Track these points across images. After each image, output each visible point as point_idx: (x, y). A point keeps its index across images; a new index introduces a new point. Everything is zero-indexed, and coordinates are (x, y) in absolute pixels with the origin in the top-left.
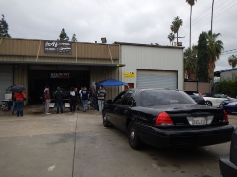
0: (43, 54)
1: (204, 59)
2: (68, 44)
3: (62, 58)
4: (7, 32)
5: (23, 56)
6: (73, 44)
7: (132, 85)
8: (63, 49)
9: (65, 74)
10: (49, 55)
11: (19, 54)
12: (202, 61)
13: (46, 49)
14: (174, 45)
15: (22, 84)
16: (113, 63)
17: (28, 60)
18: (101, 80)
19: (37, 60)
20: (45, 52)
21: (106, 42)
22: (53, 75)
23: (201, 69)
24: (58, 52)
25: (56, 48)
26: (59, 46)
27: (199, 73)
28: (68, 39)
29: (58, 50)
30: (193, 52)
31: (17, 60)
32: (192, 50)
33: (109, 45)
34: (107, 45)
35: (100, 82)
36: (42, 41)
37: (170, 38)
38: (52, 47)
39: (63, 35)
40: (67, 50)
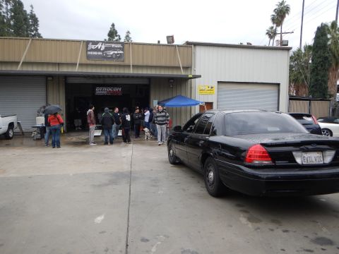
0: (85, 61)
1: (322, 66)
2: (119, 46)
3: (110, 66)
4: (37, 30)
5: (59, 64)
6: (126, 46)
7: (210, 105)
8: (112, 53)
9: (116, 89)
10: (93, 62)
11: (53, 61)
12: (319, 68)
13: (89, 53)
14: (275, 45)
15: (58, 103)
16: (183, 73)
17: (65, 70)
18: (166, 98)
19: (77, 70)
20: (88, 57)
21: (173, 42)
22: (99, 91)
23: (316, 80)
24: (106, 57)
25: (103, 51)
26: (107, 49)
27: (313, 87)
28: (120, 39)
29: (106, 54)
30: (305, 55)
31: (51, 70)
32: (303, 51)
33: (178, 46)
34: (175, 46)
35: (164, 101)
36: (84, 41)
37: (269, 35)
38: (97, 50)
39: (113, 33)
40: (118, 54)
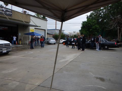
2: (11, 11)
8: (8, 13)
25: (5, 12)
29: (6, 13)
38: (3, 10)
40: (10, 14)
